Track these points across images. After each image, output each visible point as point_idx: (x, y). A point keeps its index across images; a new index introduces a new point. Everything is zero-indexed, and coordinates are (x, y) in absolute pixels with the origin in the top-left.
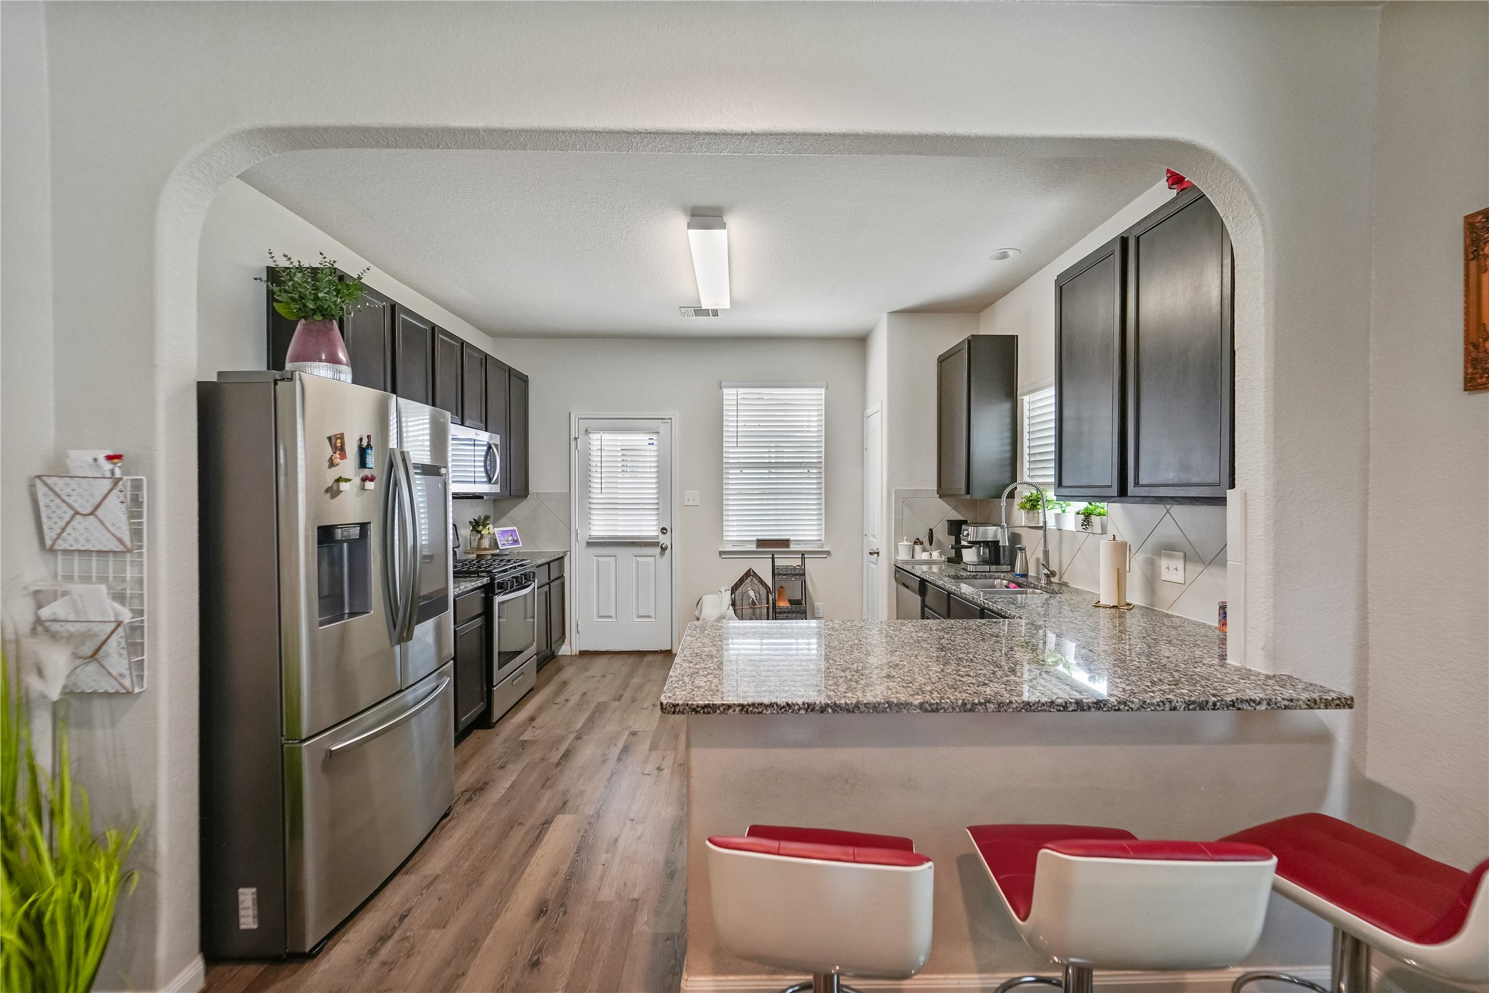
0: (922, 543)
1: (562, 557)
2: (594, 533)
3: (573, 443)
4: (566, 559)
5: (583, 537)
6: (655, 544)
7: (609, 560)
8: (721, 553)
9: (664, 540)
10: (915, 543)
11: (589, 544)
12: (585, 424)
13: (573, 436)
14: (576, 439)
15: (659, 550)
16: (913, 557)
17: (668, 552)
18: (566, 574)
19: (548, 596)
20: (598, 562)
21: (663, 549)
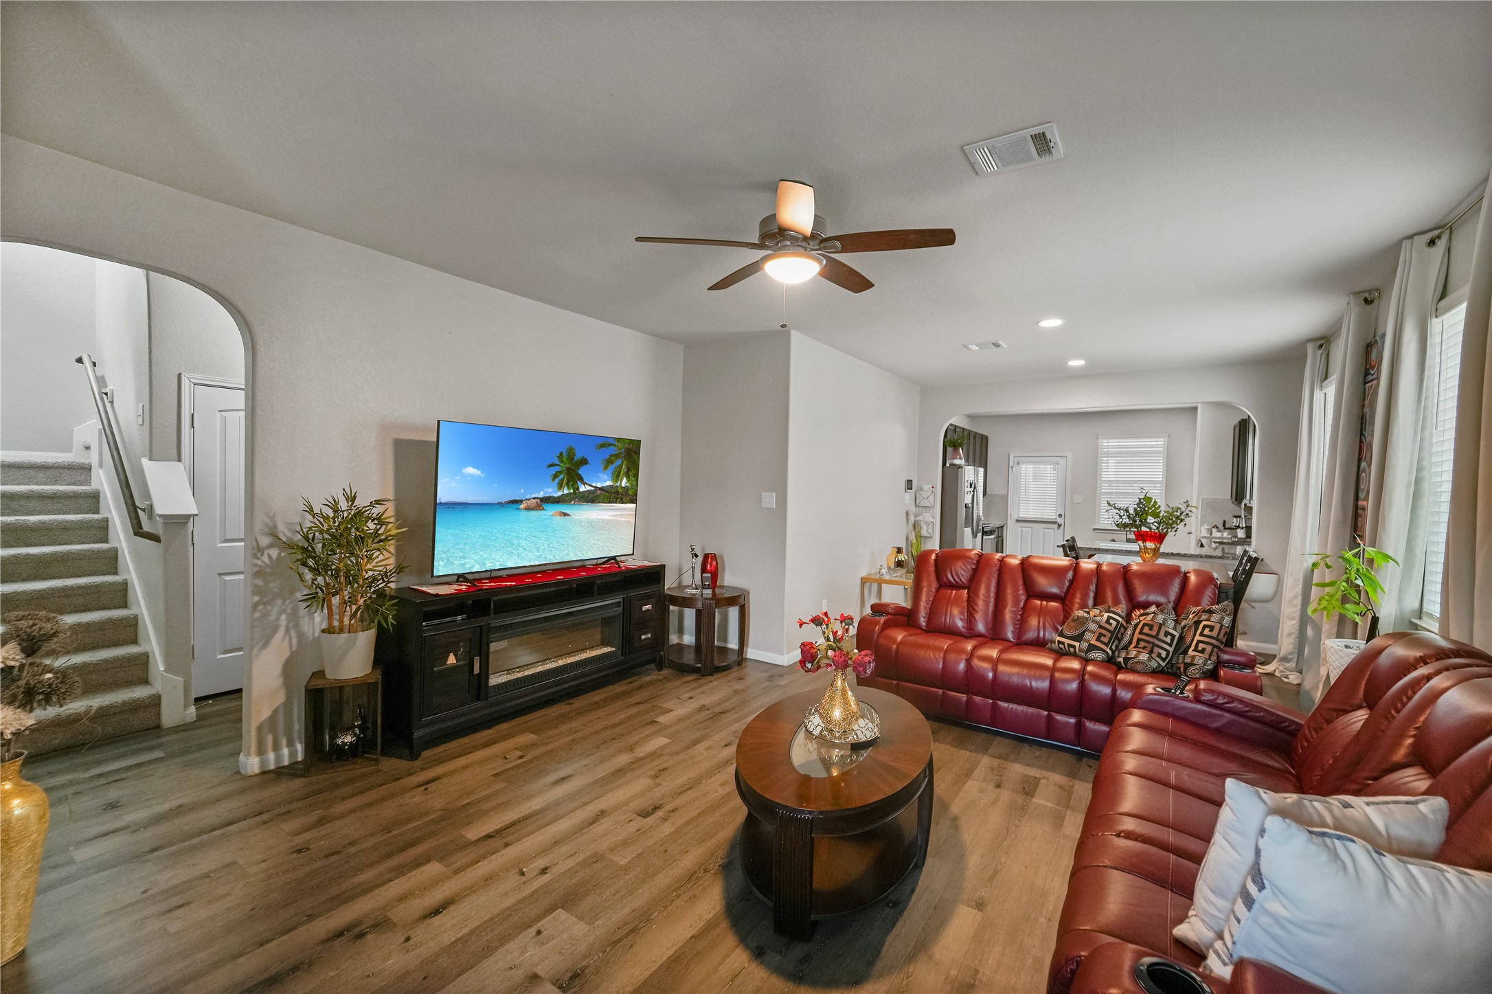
0: (1217, 528)
1: (1002, 527)
2: (1020, 515)
3: (1010, 469)
4: (1005, 528)
5: (1015, 517)
6: (1055, 523)
7: (1027, 529)
8: (1094, 529)
9: (1060, 521)
10: (1213, 527)
11: (1018, 521)
12: (1017, 459)
13: (1010, 466)
14: (1012, 467)
15: (1057, 526)
16: (1211, 534)
17: (1062, 527)
18: (1004, 535)
19: (997, 542)
20: (1022, 530)
21: (1060, 526)
